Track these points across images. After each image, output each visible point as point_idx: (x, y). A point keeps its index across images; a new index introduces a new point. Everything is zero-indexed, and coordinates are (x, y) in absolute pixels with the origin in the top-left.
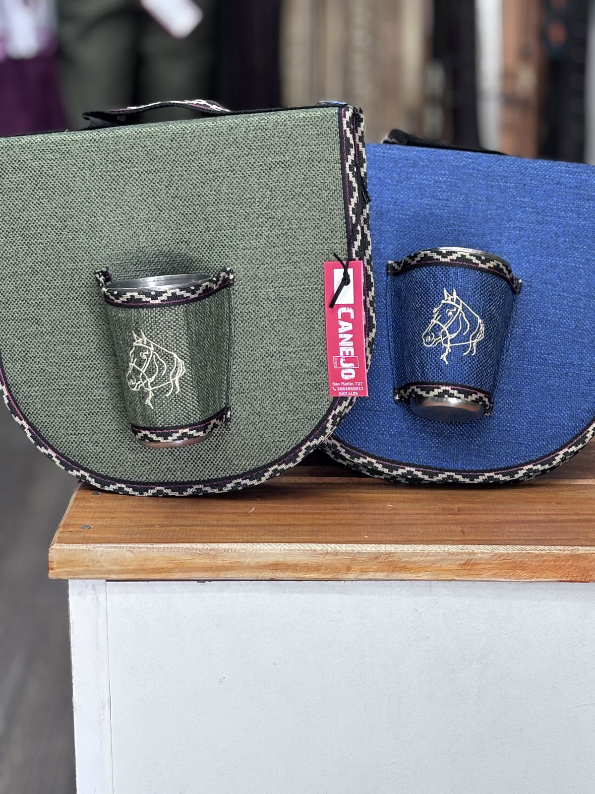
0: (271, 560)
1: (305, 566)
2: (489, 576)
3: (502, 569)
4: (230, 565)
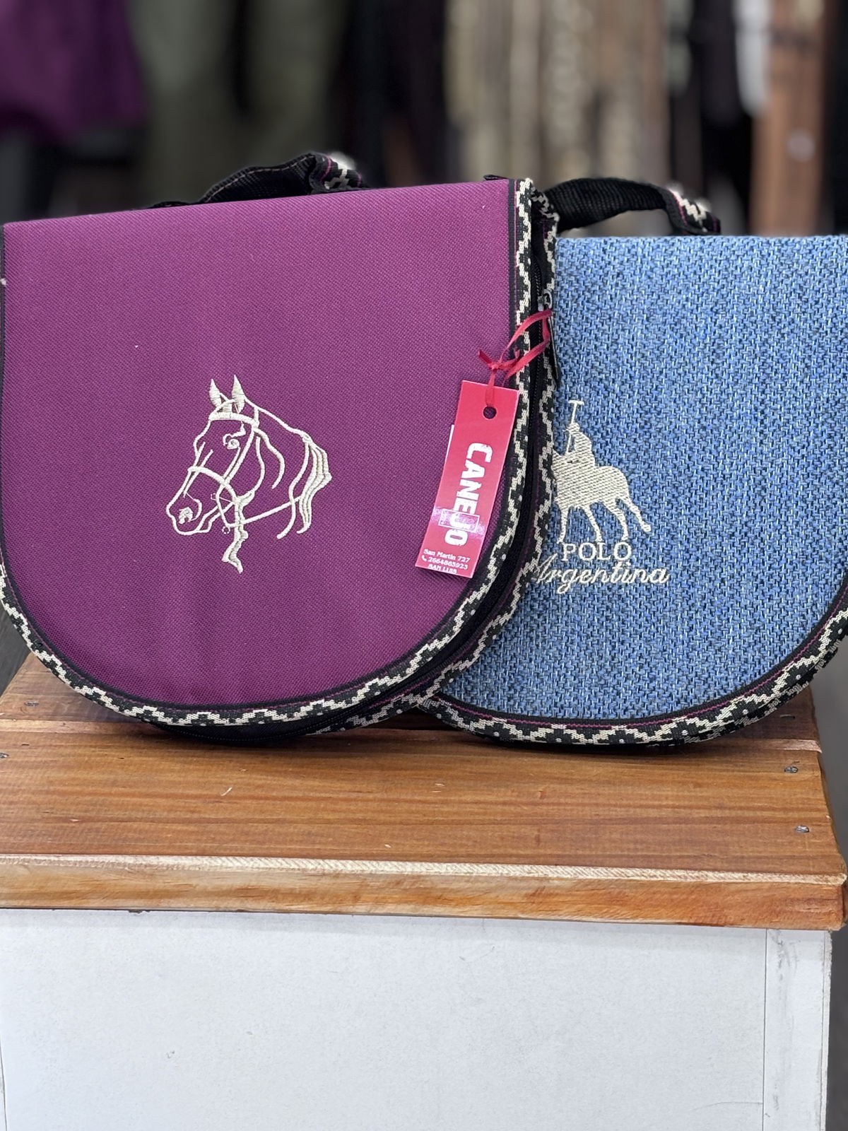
0: (238, 883)
1: (291, 893)
2: (571, 913)
3: (589, 904)
4: (176, 889)
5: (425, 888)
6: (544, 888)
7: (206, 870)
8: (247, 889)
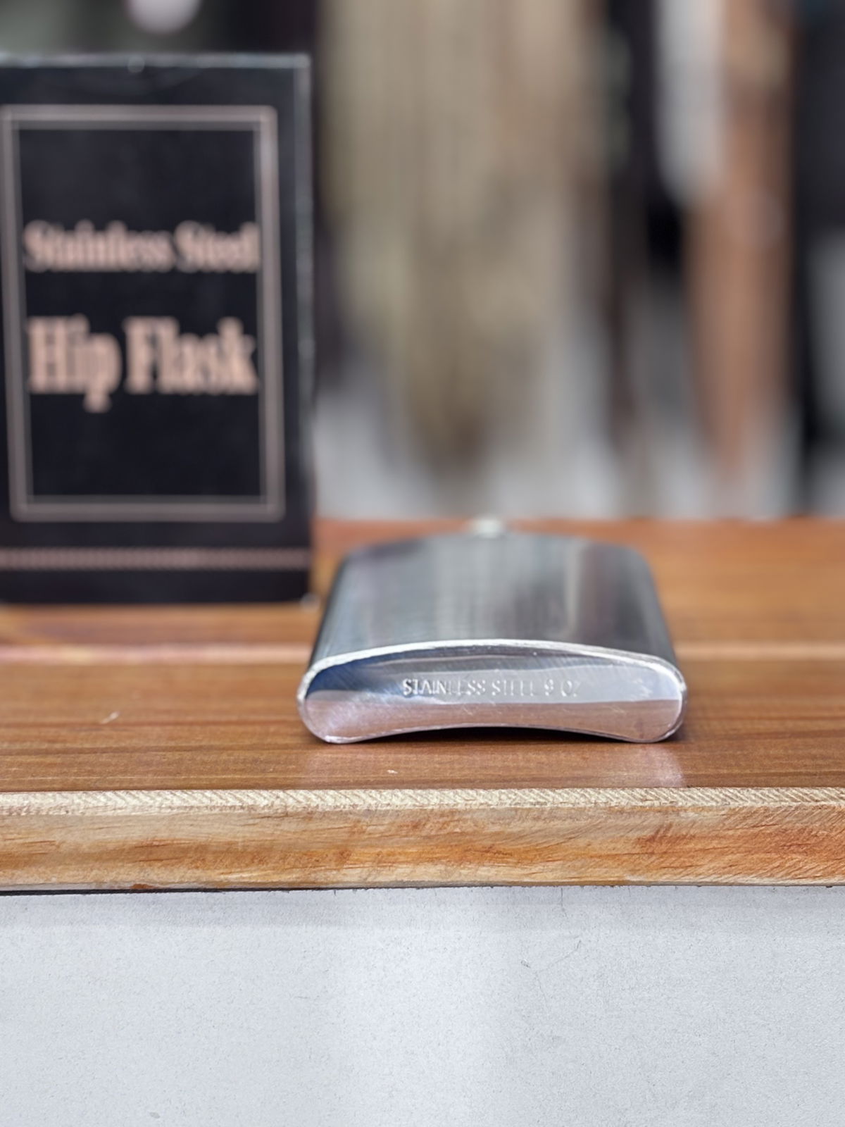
0: (137, 835)
1: (228, 851)
2: (716, 871)
3: (749, 852)
4: (25, 850)
5: (462, 834)
6: (670, 826)
7: (78, 814)
8: (151, 846)
